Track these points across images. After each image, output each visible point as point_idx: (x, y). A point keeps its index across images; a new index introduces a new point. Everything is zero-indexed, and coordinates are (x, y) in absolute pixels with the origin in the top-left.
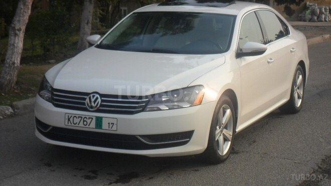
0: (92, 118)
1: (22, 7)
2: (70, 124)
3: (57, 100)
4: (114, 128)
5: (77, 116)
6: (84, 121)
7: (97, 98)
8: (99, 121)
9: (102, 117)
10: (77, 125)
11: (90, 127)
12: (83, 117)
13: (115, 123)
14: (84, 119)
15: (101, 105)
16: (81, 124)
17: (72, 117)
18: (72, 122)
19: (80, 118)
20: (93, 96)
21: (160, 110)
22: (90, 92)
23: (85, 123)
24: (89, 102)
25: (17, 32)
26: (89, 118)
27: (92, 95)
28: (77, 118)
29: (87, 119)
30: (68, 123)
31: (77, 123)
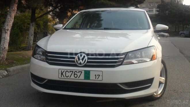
0: (82, 72)
1: (9, 17)
2: (63, 77)
3: (51, 60)
4: (100, 78)
6: (75, 74)
7: (84, 57)
8: (87, 74)
9: (90, 71)
10: (69, 78)
12: (74, 71)
13: (101, 74)
14: (74, 73)
15: (88, 62)
16: (72, 77)
17: (65, 72)
19: (71, 72)
20: (81, 55)
21: (133, 63)
22: (78, 52)
23: (76, 76)
24: (77, 60)
25: (7, 31)
26: (79, 72)
27: (79, 55)
28: (68, 72)
29: (77, 72)
30: (61, 77)
31: (68, 76)
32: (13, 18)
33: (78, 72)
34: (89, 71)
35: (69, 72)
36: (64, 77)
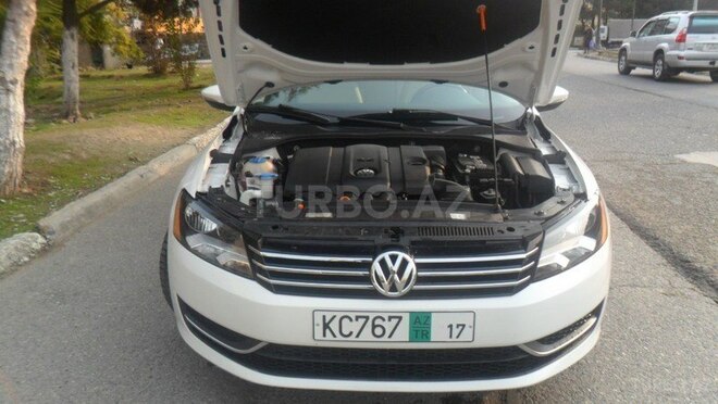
0: (400, 318)
1: (13, 39)
2: (329, 336)
4: (467, 335)
5: (353, 316)
6: (374, 326)
8: (421, 324)
9: (430, 313)
10: (353, 338)
11: (393, 338)
12: (372, 316)
13: (469, 322)
14: (374, 322)
15: (419, 280)
16: (367, 334)
17: (336, 321)
18: (337, 332)
19: (362, 321)
20: (394, 258)
21: (561, 270)
23: (378, 331)
24: (381, 273)
25: (11, 86)
27: (386, 255)
28: (351, 320)
29: (384, 320)
30: (324, 335)
31: (351, 333)
32: (28, 39)
33: (387, 319)
34: (427, 316)
35: (354, 319)
36: (335, 336)
